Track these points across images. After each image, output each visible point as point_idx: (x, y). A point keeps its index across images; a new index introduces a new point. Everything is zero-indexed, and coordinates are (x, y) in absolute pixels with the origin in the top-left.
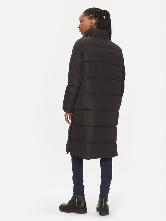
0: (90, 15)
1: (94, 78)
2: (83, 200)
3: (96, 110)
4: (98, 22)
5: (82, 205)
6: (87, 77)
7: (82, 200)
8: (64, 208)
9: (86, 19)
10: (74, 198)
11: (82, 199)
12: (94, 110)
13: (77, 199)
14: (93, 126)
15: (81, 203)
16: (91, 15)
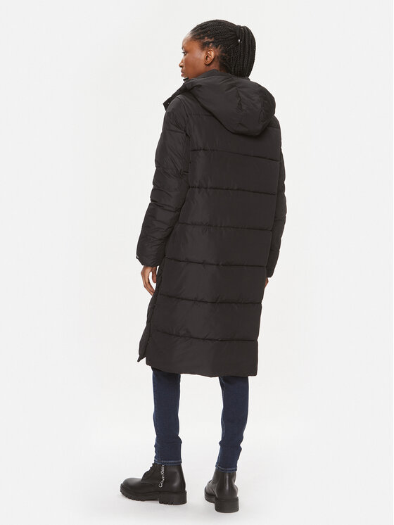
0: (203, 38)
1: (214, 189)
2: (178, 474)
3: (218, 265)
4: (224, 54)
5: (176, 484)
6: (198, 187)
7: (175, 473)
8: (133, 490)
9: (196, 47)
10: (155, 468)
11: (176, 470)
12: (212, 264)
13: (163, 470)
14: (207, 302)
15: (173, 481)
16: (206, 40)
